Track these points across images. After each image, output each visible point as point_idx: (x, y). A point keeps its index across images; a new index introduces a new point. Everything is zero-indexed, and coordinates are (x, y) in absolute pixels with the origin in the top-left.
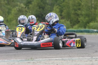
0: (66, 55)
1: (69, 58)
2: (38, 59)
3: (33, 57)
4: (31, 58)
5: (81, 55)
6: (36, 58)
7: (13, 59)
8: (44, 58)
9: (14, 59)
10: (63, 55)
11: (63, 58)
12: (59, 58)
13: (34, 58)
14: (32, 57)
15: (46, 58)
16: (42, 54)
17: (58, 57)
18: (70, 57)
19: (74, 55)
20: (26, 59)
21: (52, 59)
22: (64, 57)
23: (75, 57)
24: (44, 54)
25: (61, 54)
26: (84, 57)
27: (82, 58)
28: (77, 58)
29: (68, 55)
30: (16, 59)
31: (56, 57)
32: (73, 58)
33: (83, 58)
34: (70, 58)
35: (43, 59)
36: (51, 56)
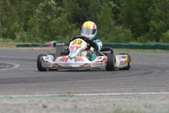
0: (128, 89)
1: (133, 94)
2: (80, 95)
3: (72, 91)
4: (69, 93)
5: (154, 88)
6: (78, 93)
7: (38, 94)
8: (91, 93)
9: (40, 94)
10: (123, 89)
11: (124, 94)
12: (117, 92)
13: (74, 93)
14: (70, 91)
15: (94, 93)
16: (86, 86)
17: (114, 92)
18: (135, 91)
19: (141, 88)
20: (61, 93)
21: (105, 94)
22: (125, 92)
23: (143, 92)
24: (90, 86)
25: (120, 85)
26: (158, 91)
27: (156, 93)
28: (147, 93)
29: (132, 88)
30: (43, 94)
31: (111, 92)
32: (140, 93)
33: (158, 93)
34: (135, 94)
35: (89, 94)
36: (102, 90)
